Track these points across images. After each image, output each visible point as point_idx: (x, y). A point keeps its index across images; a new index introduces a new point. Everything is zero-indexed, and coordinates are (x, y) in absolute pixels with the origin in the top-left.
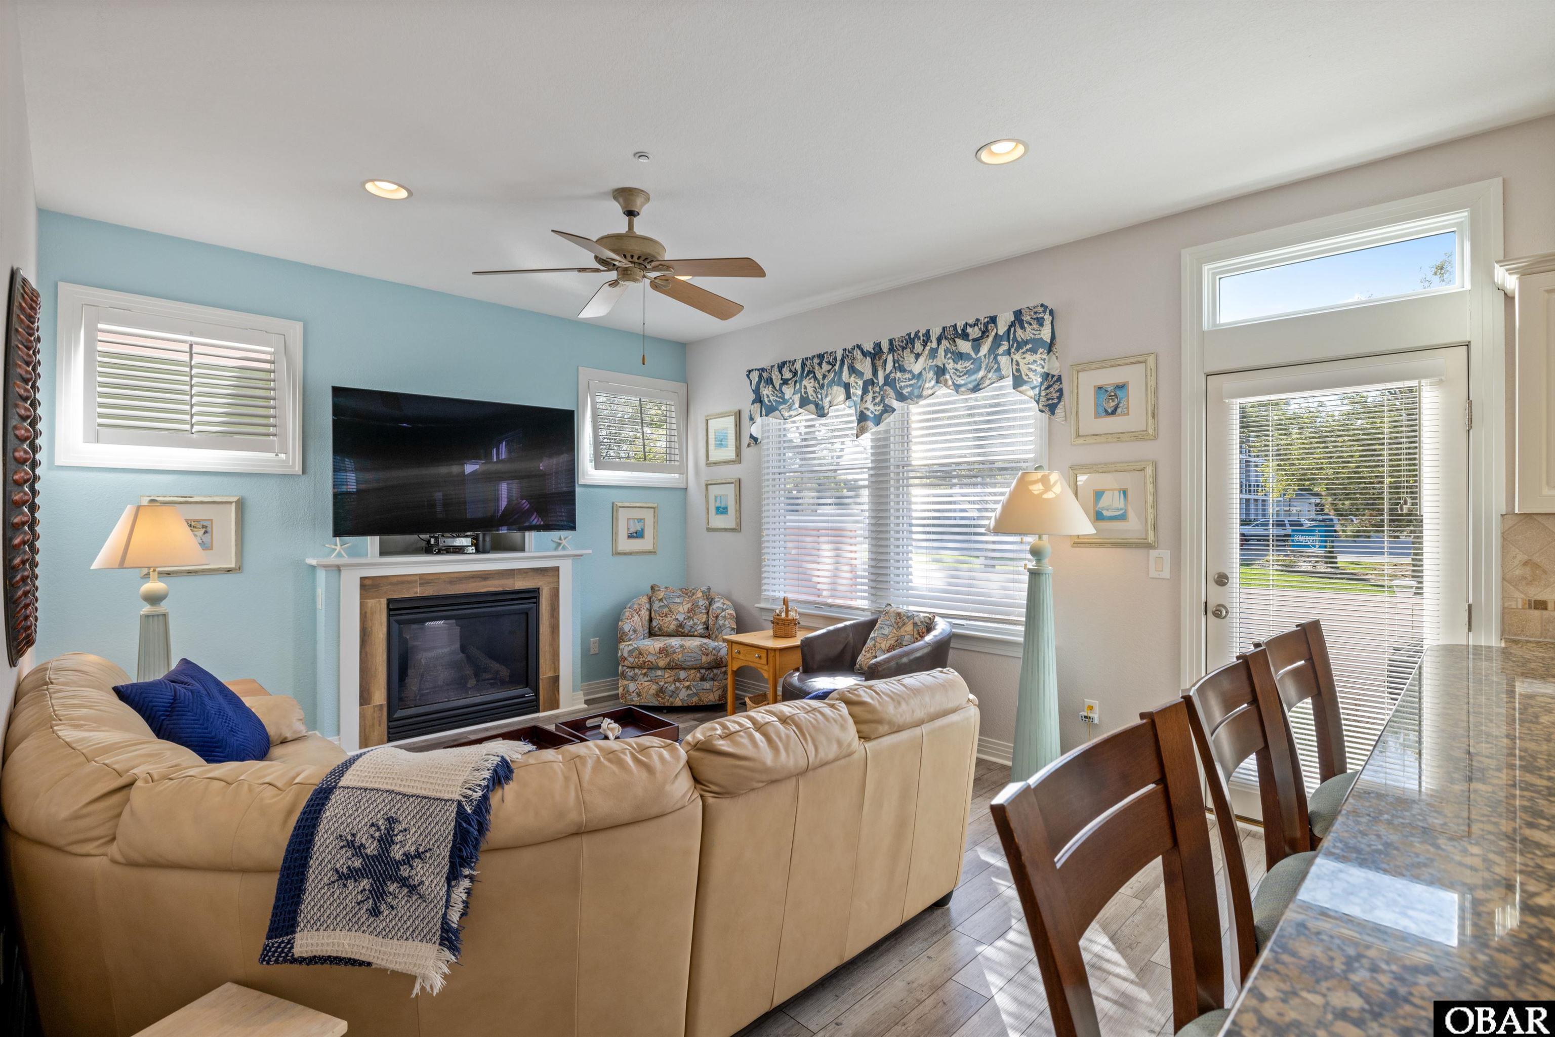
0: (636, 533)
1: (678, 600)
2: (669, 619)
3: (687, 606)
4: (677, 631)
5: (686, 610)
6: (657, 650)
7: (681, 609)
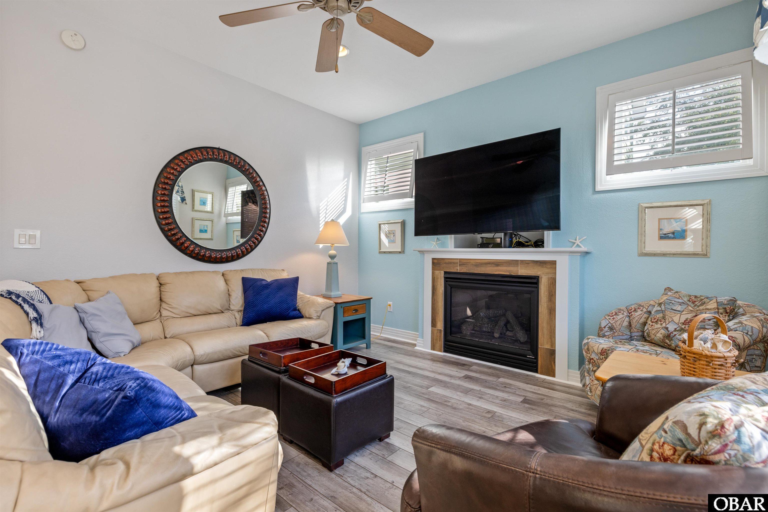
0: (673, 233)
1: (679, 308)
2: (659, 326)
3: (685, 317)
4: (663, 341)
5: (682, 320)
6: (600, 351)
7: (676, 319)
